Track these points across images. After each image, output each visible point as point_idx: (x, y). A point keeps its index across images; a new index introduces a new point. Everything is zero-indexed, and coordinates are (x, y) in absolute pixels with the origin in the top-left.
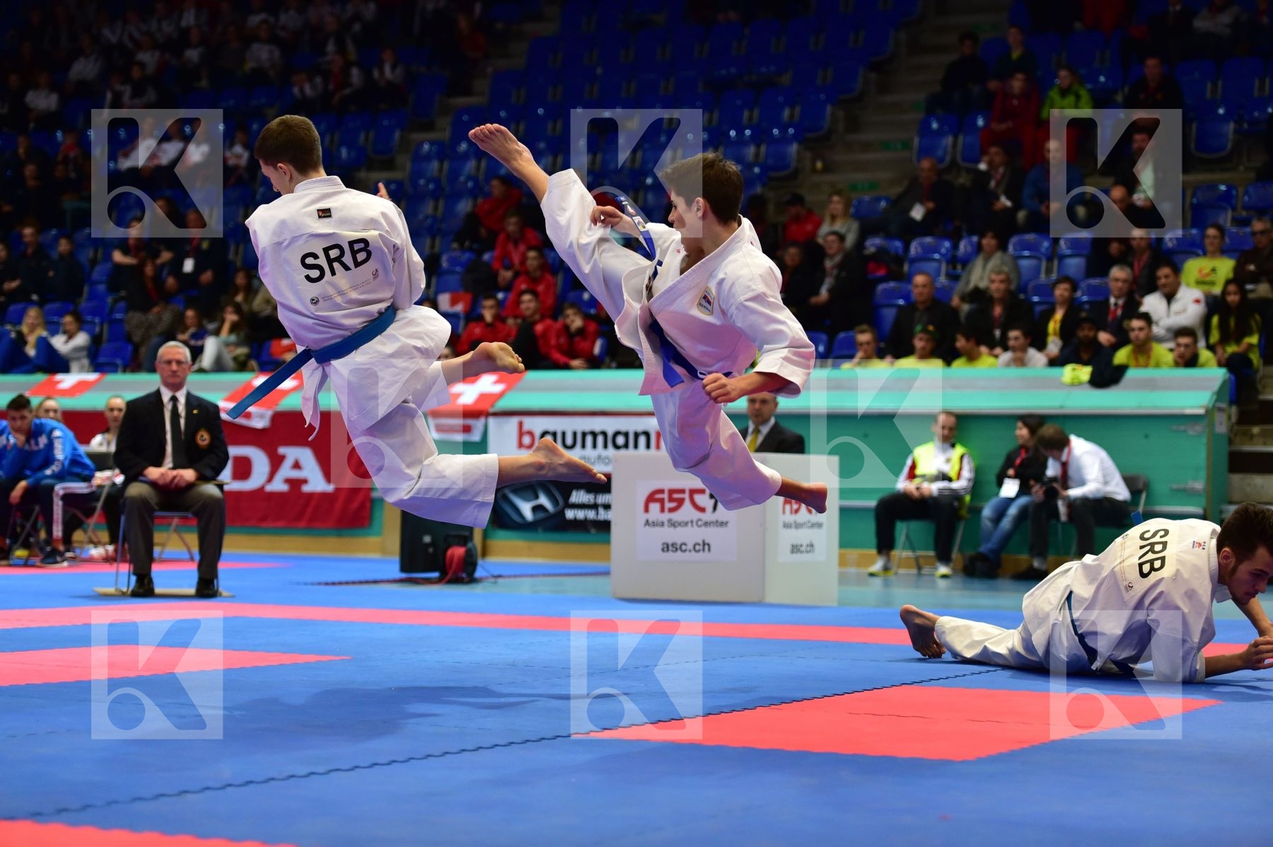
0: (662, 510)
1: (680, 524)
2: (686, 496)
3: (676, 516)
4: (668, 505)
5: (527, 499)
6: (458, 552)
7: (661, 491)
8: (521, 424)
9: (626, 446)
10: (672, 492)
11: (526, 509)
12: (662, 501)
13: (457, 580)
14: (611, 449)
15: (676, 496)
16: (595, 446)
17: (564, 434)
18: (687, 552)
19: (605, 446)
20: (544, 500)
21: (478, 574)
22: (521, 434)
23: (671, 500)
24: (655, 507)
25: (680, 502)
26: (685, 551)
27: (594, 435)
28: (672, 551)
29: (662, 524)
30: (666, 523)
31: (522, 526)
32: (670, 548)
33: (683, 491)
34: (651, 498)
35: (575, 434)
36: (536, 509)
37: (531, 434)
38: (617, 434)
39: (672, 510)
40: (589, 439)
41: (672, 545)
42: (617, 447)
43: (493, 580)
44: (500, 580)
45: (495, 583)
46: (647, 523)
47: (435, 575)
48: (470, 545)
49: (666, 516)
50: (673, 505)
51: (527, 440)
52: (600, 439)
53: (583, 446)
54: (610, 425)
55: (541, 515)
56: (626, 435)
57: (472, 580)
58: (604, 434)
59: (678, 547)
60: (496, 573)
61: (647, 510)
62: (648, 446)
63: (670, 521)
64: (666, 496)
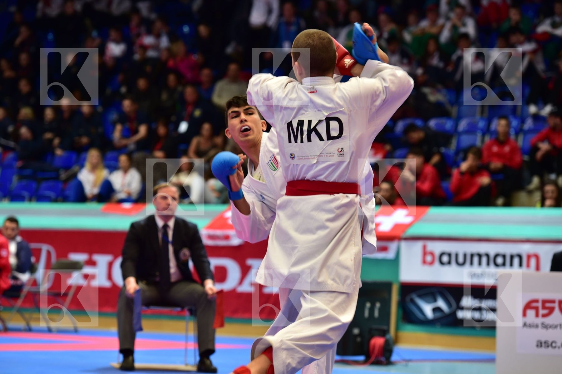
0: (537, 315)
1: (551, 327)
2: (556, 305)
3: (548, 320)
4: (542, 312)
5: (428, 302)
6: (378, 341)
7: (536, 301)
8: (424, 247)
9: (504, 264)
10: (544, 302)
11: (428, 309)
12: (537, 309)
13: (377, 363)
14: (492, 267)
15: (548, 305)
16: (480, 263)
17: (457, 255)
18: (557, 349)
19: (488, 264)
20: (441, 303)
21: (394, 358)
22: (425, 253)
23: (544, 308)
24: (531, 313)
25: (551, 310)
26: (555, 347)
27: (480, 256)
28: (545, 347)
29: (537, 326)
30: (540, 326)
31: (424, 322)
32: (543, 345)
33: (553, 302)
34: (528, 306)
35: (465, 256)
36: (436, 310)
37: (432, 254)
38: (497, 256)
39: (544, 316)
40: (476, 259)
41: (545, 342)
42: (496, 265)
43: (404, 363)
44: (411, 364)
45: (406, 366)
46: (525, 325)
47: (361, 358)
48: (388, 337)
49: (540, 320)
50: (545, 312)
51: (429, 258)
52: (484, 260)
53: (472, 263)
54: (492, 249)
55: (439, 315)
56: (504, 256)
57: (388, 362)
58: (488, 255)
59: (550, 343)
60: (407, 357)
61: (524, 314)
62: (521, 265)
63: (543, 324)
64: (540, 305)
